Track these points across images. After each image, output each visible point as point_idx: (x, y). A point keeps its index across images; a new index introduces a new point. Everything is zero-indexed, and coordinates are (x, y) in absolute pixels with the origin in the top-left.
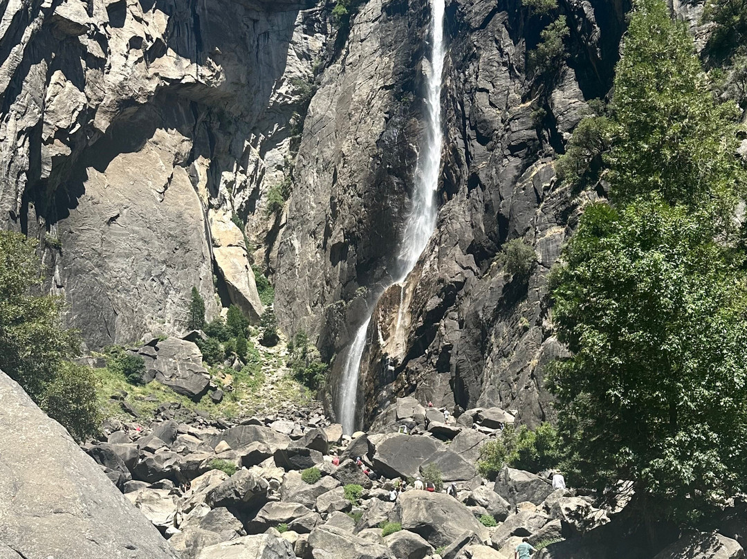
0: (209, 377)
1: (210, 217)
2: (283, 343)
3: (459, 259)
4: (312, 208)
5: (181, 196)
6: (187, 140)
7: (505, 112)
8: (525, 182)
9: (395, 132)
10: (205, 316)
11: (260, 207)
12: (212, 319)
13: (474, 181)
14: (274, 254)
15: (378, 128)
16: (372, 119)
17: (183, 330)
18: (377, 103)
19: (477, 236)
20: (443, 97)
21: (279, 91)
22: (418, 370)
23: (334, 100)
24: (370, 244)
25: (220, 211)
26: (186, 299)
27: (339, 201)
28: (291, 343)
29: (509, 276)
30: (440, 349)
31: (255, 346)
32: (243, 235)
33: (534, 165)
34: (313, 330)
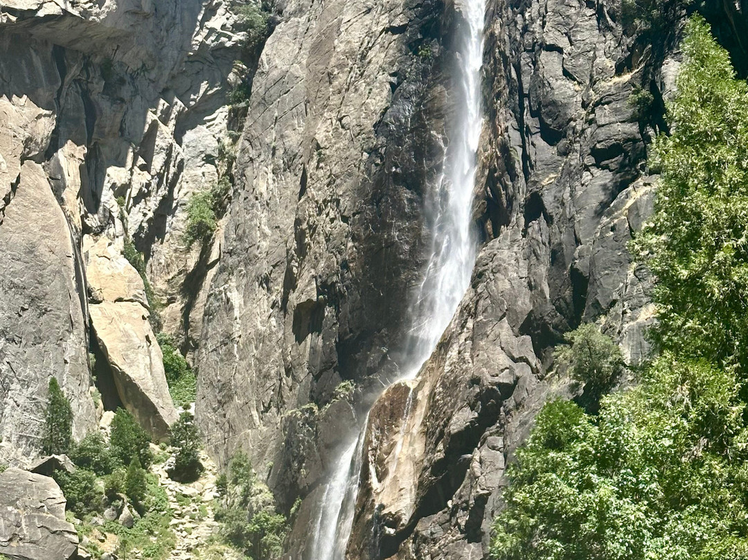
0: (76, 539)
1: (84, 250)
2: (210, 475)
3: (507, 343)
4: (264, 236)
5: (34, 215)
6: (45, 115)
7: (588, 90)
8: (615, 218)
9: (407, 110)
10: (74, 430)
11: (174, 229)
12: (84, 431)
13: (534, 208)
14: (197, 314)
15: (379, 100)
16: (368, 84)
17: (33, 454)
18: (378, 57)
19: (537, 305)
20: (488, 53)
21: (209, 24)
22: (435, 536)
23: (305, 45)
24: (362, 307)
25: (103, 239)
26: (40, 399)
27: (310, 227)
28: (223, 478)
29: (577, 385)
30: (472, 502)
31: (161, 481)
32: (142, 282)
33: (630, 188)
34: (261, 455)
